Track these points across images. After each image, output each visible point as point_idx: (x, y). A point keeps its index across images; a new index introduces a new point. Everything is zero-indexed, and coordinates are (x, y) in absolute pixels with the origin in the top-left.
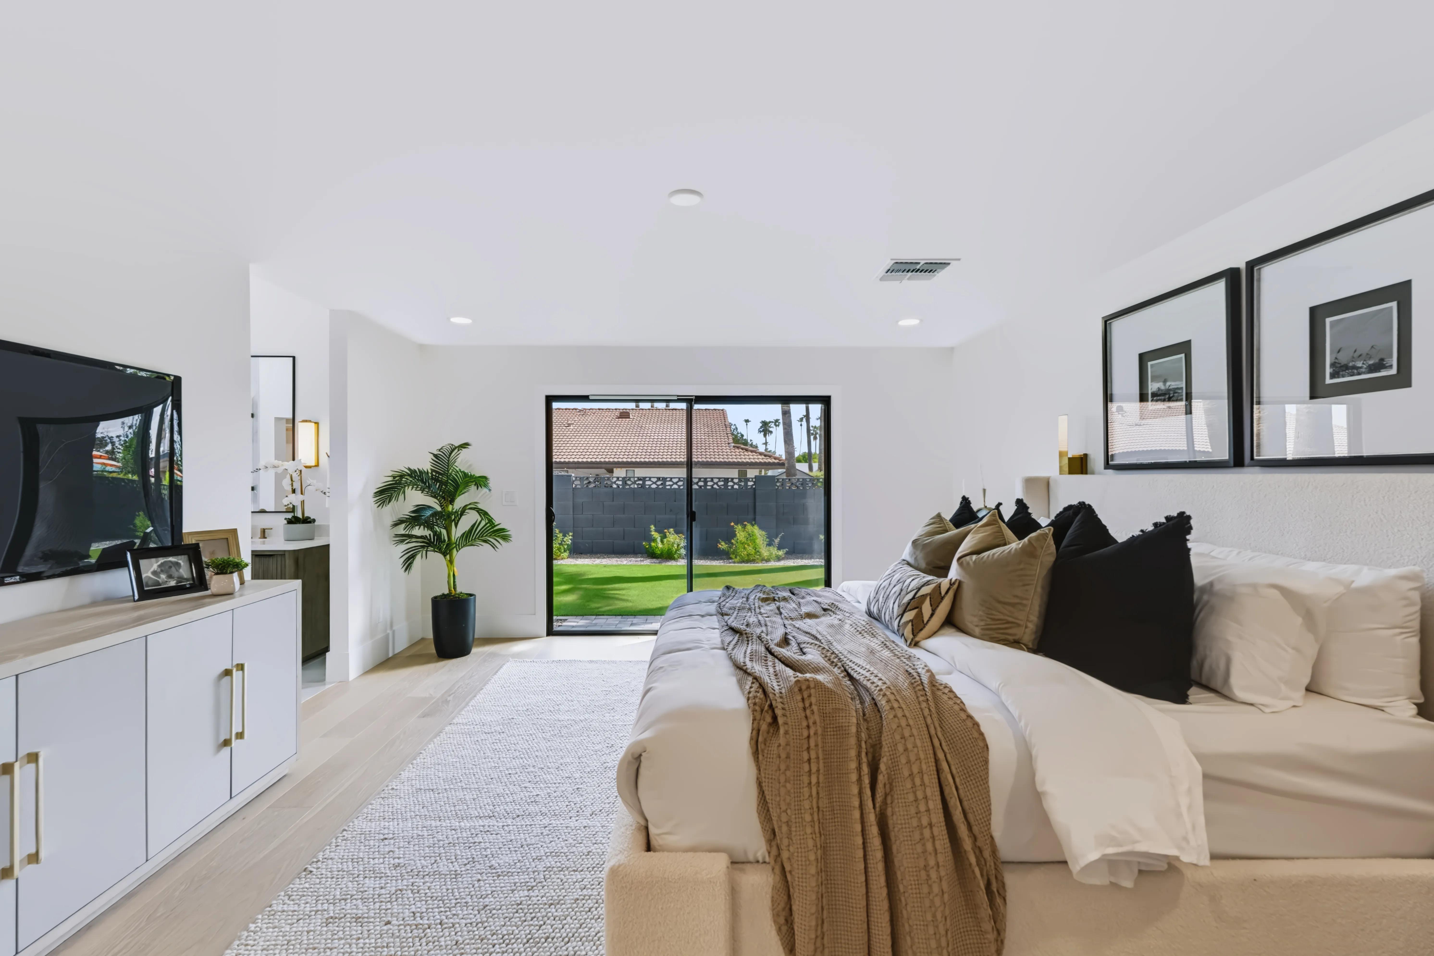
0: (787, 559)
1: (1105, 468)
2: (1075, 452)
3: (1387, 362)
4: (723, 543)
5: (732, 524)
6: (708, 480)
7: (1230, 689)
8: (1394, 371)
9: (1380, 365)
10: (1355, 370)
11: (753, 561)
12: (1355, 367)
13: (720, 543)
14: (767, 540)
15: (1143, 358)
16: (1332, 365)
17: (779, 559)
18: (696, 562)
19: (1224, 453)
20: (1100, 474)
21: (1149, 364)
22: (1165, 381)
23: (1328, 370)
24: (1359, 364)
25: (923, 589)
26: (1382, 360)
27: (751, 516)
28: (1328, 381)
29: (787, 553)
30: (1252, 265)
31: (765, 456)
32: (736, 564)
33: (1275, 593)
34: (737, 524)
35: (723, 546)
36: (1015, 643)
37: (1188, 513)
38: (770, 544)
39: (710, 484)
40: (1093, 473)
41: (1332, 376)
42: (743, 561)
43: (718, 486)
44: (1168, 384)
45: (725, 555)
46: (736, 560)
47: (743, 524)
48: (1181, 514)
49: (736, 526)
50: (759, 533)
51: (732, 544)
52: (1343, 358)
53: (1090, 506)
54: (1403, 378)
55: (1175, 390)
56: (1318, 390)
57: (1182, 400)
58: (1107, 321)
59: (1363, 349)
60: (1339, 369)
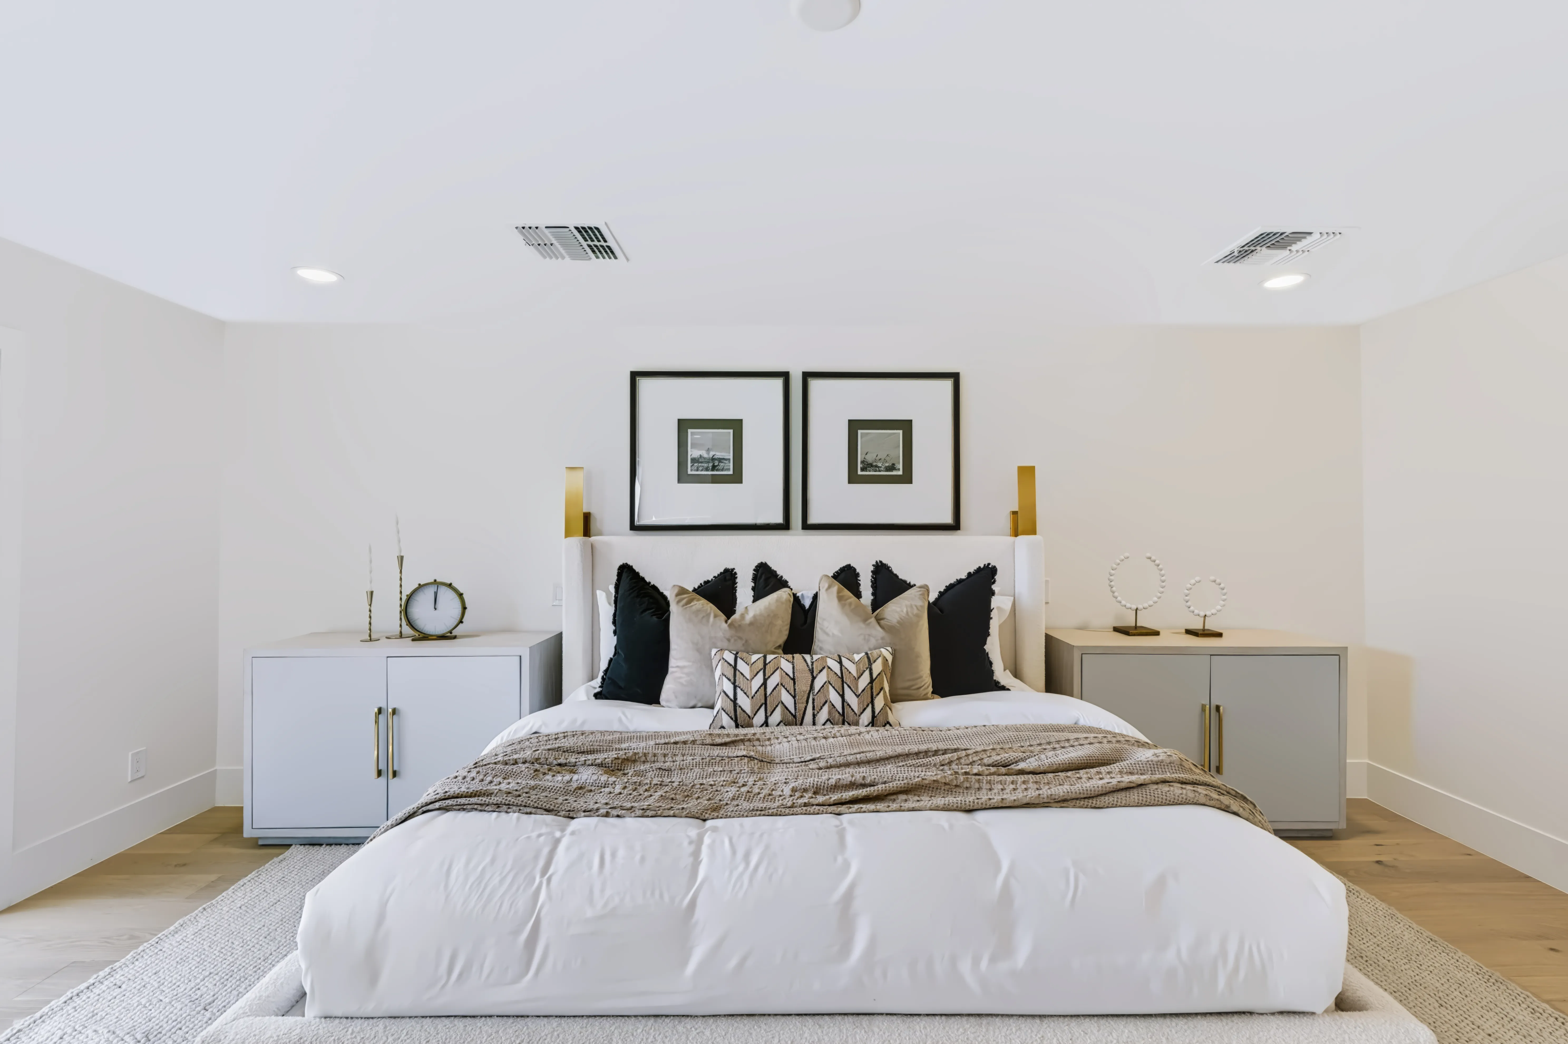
3: (897, 466)
8: (901, 473)
9: (892, 468)
10: (876, 468)
12: (876, 466)
15: (682, 424)
16: (862, 462)
19: (777, 518)
21: (690, 430)
22: (709, 450)
23: (859, 466)
24: (880, 465)
26: (893, 464)
28: (860, 473)
30: (806, 376)
41: (862, 470)
44: (712, 453)
52: (870, 458)
54: (907, 478)
55: (720, 460)
56: (853, 478)
57: (729, 470)
58: (635, 376)
59: (882, 455)
60: (867, 466)
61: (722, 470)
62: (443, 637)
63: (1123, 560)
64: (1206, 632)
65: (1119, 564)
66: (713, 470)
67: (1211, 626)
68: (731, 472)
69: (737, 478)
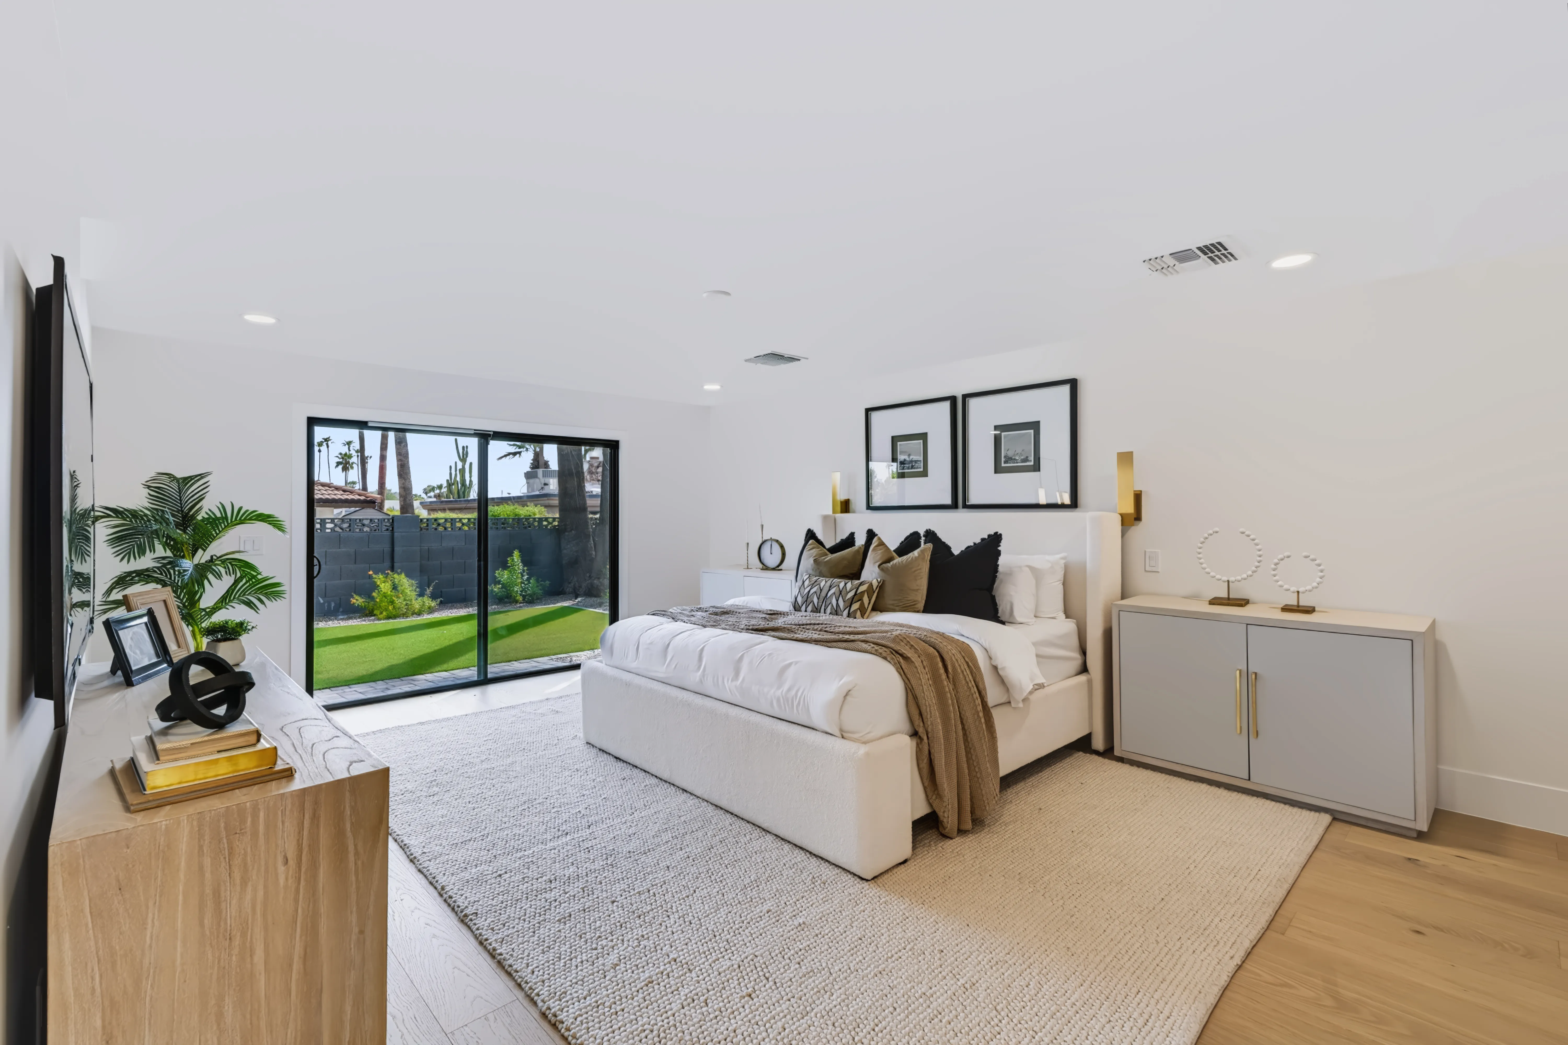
0: (442, 610)
1: (867, 509)
2: (842, 497)
3: (1029, 458)
4: (357, 597)
5: (371, 573)
6: (327, 521)
7: (1014, 618)
8: (1032, 463)
9: (1026, 460)
10: (1015, 461)
11: (405, 615)
12: (1015, 459)
13: (353, 598)
14: (418, 590)
15: (895, 440)
16: (1005, 457)
17: (431, 611)
18: (318, 625)
19: (948, 501)
20: (861, 512)
21: (899, 443)
22: (909, 455)
23: (1003, 459)
24: (1017, 458)
25: (860, 588)
26: (1027, 457)
27: (387, 563)
28: (1003, 465)
29: (441, 602)
30: (965, 397)
31: (344, 491)
32: (382, 621)
33: (1027, 569)
34: (376, 573)
35: (358, 600)
36: (918, 612)
37: (999, 532)
38: (421, 595)
39: (329, 526)
40: (854, 512)
41: (1005, 463)
42: (389, 618)
43: (341, 529)
44: (911, 457)
45: (367, 613)
46: (381, 616)
47: (385, 574)
48: (996, 533)
49: (374, 576)
50: (406, 583)
51: (373, 598)
52: (1010, 454)
53: (934, 532)
54: (1036, 468)
55: (916, 461)
56: (998, 469)
57: (920, 468)
58: (868, 411)
59: (1019, 451)
60: (1008, 459)
61: (917, 468)
62: (774, 569)
63: (1211, 535)
64: (1300, 608)
65: (1207, 538)
66: (912, 468)
67: (1305, 602)
68: (922, 470)
69: (924, 474)
